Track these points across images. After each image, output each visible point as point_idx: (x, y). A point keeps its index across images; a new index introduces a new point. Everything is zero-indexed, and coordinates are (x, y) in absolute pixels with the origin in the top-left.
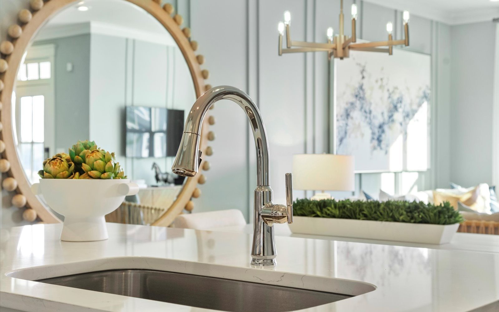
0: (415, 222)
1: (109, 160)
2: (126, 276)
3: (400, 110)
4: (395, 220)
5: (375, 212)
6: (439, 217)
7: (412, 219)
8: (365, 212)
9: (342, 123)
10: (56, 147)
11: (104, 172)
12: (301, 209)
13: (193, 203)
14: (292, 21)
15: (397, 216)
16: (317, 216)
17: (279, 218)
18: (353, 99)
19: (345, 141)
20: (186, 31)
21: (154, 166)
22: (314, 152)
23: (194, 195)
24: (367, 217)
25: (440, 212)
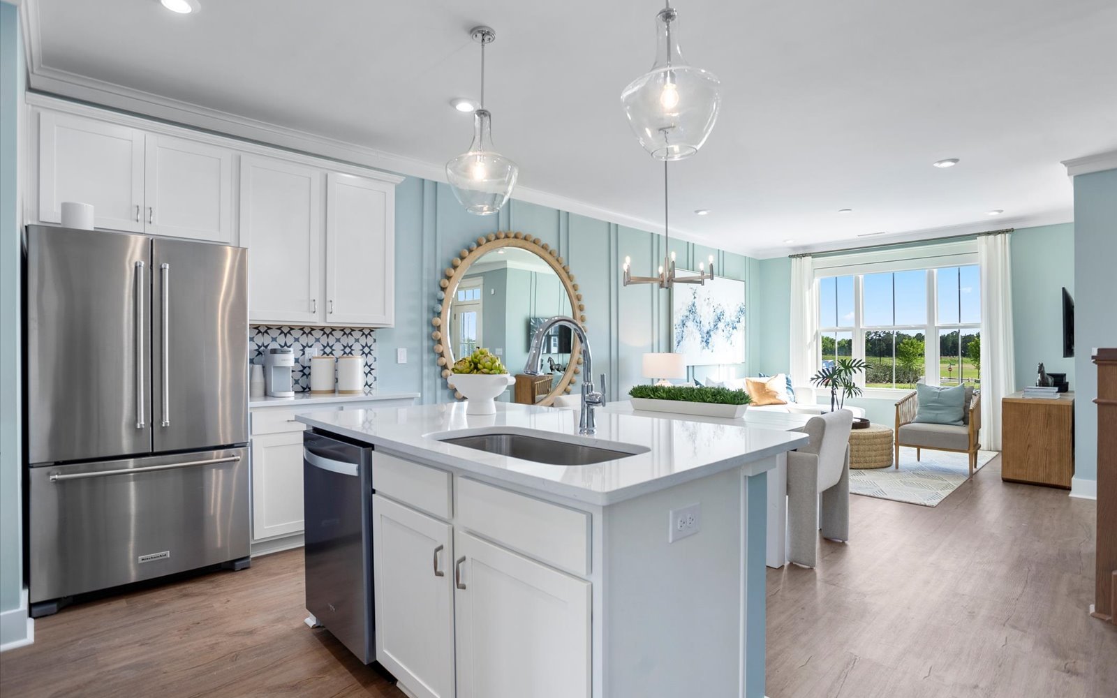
0: (717, 403)
1: (495, 362)
2: (501, 439)
3: (722, 321)
4: (704, 401)
5: (691, 396)
6: (734, 399)
7: (715, 401)
8: (684, 396)
9: (679, 330)
10: (484, 347)
11: (492, 370)
12: (640, 393)
13: (570, 387)
14: (631, 263)
15: (705, 398)
16: (652, 398)
17: (597, 403)
18: (688, 314)
19: (681, 343)
20: (566, 268)
21: (550, 359)
22: (659, 352)
23: (571, 382)
24: (685, 399)
25: (735, 396)
